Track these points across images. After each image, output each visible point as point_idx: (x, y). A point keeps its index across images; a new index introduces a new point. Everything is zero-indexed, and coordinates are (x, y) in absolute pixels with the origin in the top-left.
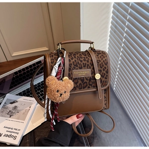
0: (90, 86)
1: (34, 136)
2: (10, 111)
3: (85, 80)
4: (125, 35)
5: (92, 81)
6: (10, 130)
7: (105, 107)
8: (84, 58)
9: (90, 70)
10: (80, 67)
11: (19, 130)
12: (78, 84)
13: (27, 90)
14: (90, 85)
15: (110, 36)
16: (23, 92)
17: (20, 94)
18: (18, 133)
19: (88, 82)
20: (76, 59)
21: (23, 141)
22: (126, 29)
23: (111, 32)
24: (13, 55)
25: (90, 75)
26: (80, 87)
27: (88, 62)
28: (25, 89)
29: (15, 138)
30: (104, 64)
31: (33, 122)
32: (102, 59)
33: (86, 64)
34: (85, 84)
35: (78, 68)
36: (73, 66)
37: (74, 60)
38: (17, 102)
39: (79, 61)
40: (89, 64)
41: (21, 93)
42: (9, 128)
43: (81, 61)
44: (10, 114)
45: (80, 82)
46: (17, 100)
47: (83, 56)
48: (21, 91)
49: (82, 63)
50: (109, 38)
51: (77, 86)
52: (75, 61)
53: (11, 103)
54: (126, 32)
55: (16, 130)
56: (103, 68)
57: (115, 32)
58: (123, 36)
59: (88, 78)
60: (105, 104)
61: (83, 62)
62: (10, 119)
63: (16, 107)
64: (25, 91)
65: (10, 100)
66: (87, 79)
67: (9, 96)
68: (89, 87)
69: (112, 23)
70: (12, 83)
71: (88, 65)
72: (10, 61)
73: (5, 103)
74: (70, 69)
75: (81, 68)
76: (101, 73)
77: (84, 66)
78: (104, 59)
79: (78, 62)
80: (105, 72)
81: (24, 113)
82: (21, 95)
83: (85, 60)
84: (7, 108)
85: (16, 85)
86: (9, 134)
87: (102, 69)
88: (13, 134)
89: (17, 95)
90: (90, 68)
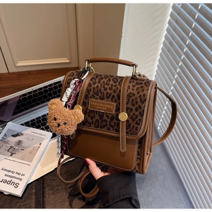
0: (111, 129)
1: (43, 184)
2: (11, 147)
3: (105, 118)
4: (183, 56)
5: (114, 120)
6: (10, 174)
7: (137, 169)
8: (112, 85)
9: (115, 104)
10: (102, 96)
11: (23, 175)
12: (94, 120)
13: (37, 119)
14: (111, 125)
15: (161, 55)
16: (31, 121)
17: (27, 124)
18: (21, 180)
19: (109, 120)
20: (99, 85)
21: (27, 191)
22: (186, 49)
23: (162, 49)
24: (18, 65)
25: (114, 112)
26: (96, 125)
27: (115, 92)
28: (35, 117)
29: (16, 186)
30: (138, 100)
31: (43, 166)
32: (138, 93)
33: (111, 94)
34: (104, 123)
35: (98, 97)
36: (92, 93)
37: (95, 86)
38: (22, 134)
39: (103, 89)
40: (115, 95)
41: (28, 122)
42: (9, 171)
43: (105, 89)
44: (12, 152)
45: (97, 117)
46: (23, 132)
47: (111, 82)
48: (29, 120)
49: (105, 92)
50: (159, 57)
51: (93, 122)
52: (98, 87)
53: (14, 136)
54: (186, 54)
55: (19, 174)
56: (136, 106)
57: (169, 50)
58: (180, 57)
59: (110, 116)
60: (138, 165)
61: (108, 91)
62: (10, 158)
63: (19, 143)
64: (34, 120)
65: (13, 131)
66: (107, 116)
67: (12, 126)
68: (109, 129)
69: (166, 37)
70: (17, 107)
71: (113, 96)
72: (13, 73)
73: (5, 135)
74: (86, 97)
75: (102, 98)
76: (131, 114)
77: (108, 97)
78: (141, 93)
79: (101, 90)
80: (137, 113)
81: (31, 152)
82: (29, 126)
83: (111, 89)
84: (7, 142)
85: (22, 111)
86: (8, 179)
87: (134, 108)
88: (14, 180)
89: (22, 125)
90: (115, 101)
